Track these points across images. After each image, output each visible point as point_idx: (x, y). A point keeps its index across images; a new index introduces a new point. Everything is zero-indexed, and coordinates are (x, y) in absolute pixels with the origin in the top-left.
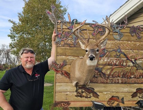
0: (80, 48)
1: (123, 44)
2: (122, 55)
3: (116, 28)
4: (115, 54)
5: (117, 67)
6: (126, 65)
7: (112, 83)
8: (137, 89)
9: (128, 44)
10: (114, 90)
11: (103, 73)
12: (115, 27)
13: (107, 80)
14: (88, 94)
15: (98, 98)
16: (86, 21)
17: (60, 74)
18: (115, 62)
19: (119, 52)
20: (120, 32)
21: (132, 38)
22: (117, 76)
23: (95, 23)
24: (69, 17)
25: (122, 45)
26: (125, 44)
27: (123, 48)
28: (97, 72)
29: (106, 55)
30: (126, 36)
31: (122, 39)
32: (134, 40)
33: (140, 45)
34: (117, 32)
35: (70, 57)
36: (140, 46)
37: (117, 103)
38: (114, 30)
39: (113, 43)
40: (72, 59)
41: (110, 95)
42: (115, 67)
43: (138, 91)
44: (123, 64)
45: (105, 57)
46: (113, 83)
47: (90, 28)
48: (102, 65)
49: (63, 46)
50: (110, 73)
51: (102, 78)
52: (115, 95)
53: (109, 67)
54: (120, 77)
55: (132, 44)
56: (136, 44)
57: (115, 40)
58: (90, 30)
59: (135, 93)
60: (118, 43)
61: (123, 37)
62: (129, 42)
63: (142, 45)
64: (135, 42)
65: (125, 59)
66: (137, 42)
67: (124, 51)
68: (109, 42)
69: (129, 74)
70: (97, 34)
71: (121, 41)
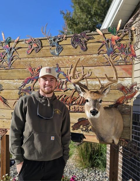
1: (62, 61)
2: (61, 75)
3: (53, 41)
6: (66, 87)
8: (79, 119)
9: (69, 60)
12: (52, 39)
21: (75, 51)
25: (61, 62)
26: (65, 60)
27: (62, 66)
30: (67, 49)
31: (61, 54)
32: (77, 53)
33: (84, 59)
35: (5, 80)
36: (84, 61)
39: (50, 61)
44: (62, 87)
55: (74, 59)
57: (52, 57)
60: (56, 60)
61: (62, 52)
62: (71, 57)
63: (88, 60)
64: (78, 56)
65: (65, 80)
66: (81, 56)
67: (63, 70)
68: (46, 60)
69: (69, 100)
70: (31, 52)
71: (60, 57)
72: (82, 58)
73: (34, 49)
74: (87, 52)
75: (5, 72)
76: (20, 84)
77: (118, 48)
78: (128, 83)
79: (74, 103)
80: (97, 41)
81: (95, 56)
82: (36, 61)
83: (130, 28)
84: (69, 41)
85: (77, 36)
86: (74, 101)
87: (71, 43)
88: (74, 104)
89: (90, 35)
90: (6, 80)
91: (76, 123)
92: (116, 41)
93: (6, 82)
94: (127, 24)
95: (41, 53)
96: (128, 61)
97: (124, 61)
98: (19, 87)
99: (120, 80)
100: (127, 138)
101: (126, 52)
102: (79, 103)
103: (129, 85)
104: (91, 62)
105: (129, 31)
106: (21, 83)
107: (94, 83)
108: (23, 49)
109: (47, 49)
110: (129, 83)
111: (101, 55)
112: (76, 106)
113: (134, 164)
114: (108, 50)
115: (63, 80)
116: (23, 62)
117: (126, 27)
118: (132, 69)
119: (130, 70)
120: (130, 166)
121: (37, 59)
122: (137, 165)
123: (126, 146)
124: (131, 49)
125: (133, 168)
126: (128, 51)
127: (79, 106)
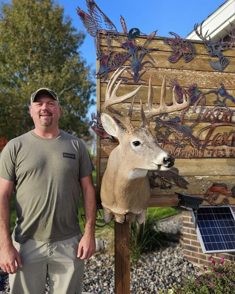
0: (146, 86)
1: (228, 80)
2: (228, 101)
3: (214, 48)
4: (215, 99)
5: (221, 124)
7: (212, 157)
10: (218, 171)
11: (193, 137)
12: (213, 46)
13: (202, 151)
14: (167, 180)
15: (186, 188)
16: (156, 32)
17: (108, 140)
18: (216, 116)
19: (222, 95)
20: (221, 55)
22: (220, 142)
23: (174, 37)
24: (123, 24)
25: (227, 82)
26: (233, 79)
27: (230, 87)
28: (182, 134)
29: (198, 100)
31: (226, 70)
34: (217, 56)
35: (126, 104)
37: (224, 197)
38: (210, 51)
39: (209, 77)
41: (209, 182)
42: (217, 124)
44: (231, 118)
45: (196, 104)
46: (214, 158)
47: (165, 48)
48: (191, 121)
50: (207, 136)
51: (193, 147)
52: (218, 182)
53: (204, 125)
54: (226, 145)
57: (213, 71)
58: (165, 50)
60: (219, 78)
61: (228, 66)
67: (232, 93)
68: (203, 76)
70: (178, 60)
71: (224, 73)
73: (182, 55)
75: (127, 89)
82: (186, 76)
90: (128, 104)
95: (195, 64)
98: (157, 118)
108: (162, 53)
109: (204, 60)
115: (231, 109)
116: (163, 74)
121: (187, 73)
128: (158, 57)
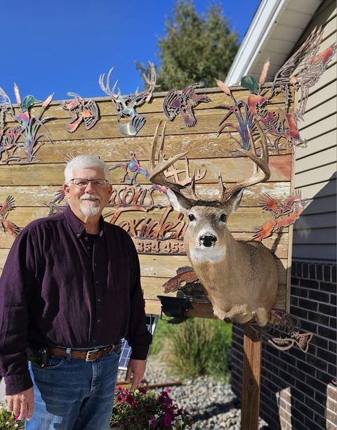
0: (40, 165)
1: (143, 147)
2: (140, 177)
4: (121, 175)
5: (128, 209)
6: (152, 202)
8: (180, 269)
12: (124, 102)
18: (122, 198)
19: (132, 169)
20: (134, 113)
21: (172, 127)
25: (141, 149)
27: (144, 157)
30: (154, 121)
31: (141, 133)
32: (175, 131)
33: (191, 143)
35: (20, 188)
36: (191, 148)
38: (119, 110)
39: (117, 145)
40: (25, 194)
42: (122, 209)
43: (181, 275)
49: (5, 163)
55: (169, 144)
56: (180, 143)
57: (123, 138)
59: (173, 279)
60: (130, 145)
61: (144, 127)
63: (199, 144)
64: (178, 136)
65: (149, 187)
66: (183, 136)
67: (147, 165)
68: (108, 145)
69: (157, 229)
70: (78, 127)
71: (139, 138)
72: (187, 140)
73: (83, 121)
74: (197, 128)
75: (20, 169)
76: (53, 195)
77: (262, 121)
78: (283, 193)
79: (168, 235)
80: (219, 105)
81: (213, 136)
82: (88, 148)
83: (287, 79)
84: (159, 104)
85: (176, 95)
86: (169, 231)
87: (162, 110)
88: (169, 238)
89: (203, 93)
90: (22, 188)
91: (172, 277)
92: (257, 106)
93: (23, 192)
94: (280, 71)
95: (98, 131)
96: (284, 148)
97: (274, 148)
98: (51, 203)
99: (266, 187)
100: (281, 307)
101: (279, 129)
102: (180, 235)
103: (285, 197)
104: (205, 150)
105: (284, 85)
106: (56, 193)
107: (211, 194)
108: (60, 122)
109: (111, 123)
110: (285, 194)
111: (226, 134)
112: (173, 242)
113: (291, 365)
114: (240, 124)
115: (144, 187)
116: (60, 149)
117: (279, 76)
118: (290, 163)
119: (287, 166)
120: (282, 369)
121: (89, 143)
122: (296, 367)
123: (276, 324)
124: (289, 121)
125: (287, 373)
126: (282, 127)
127: (178, 242)
128: (55, 128)
